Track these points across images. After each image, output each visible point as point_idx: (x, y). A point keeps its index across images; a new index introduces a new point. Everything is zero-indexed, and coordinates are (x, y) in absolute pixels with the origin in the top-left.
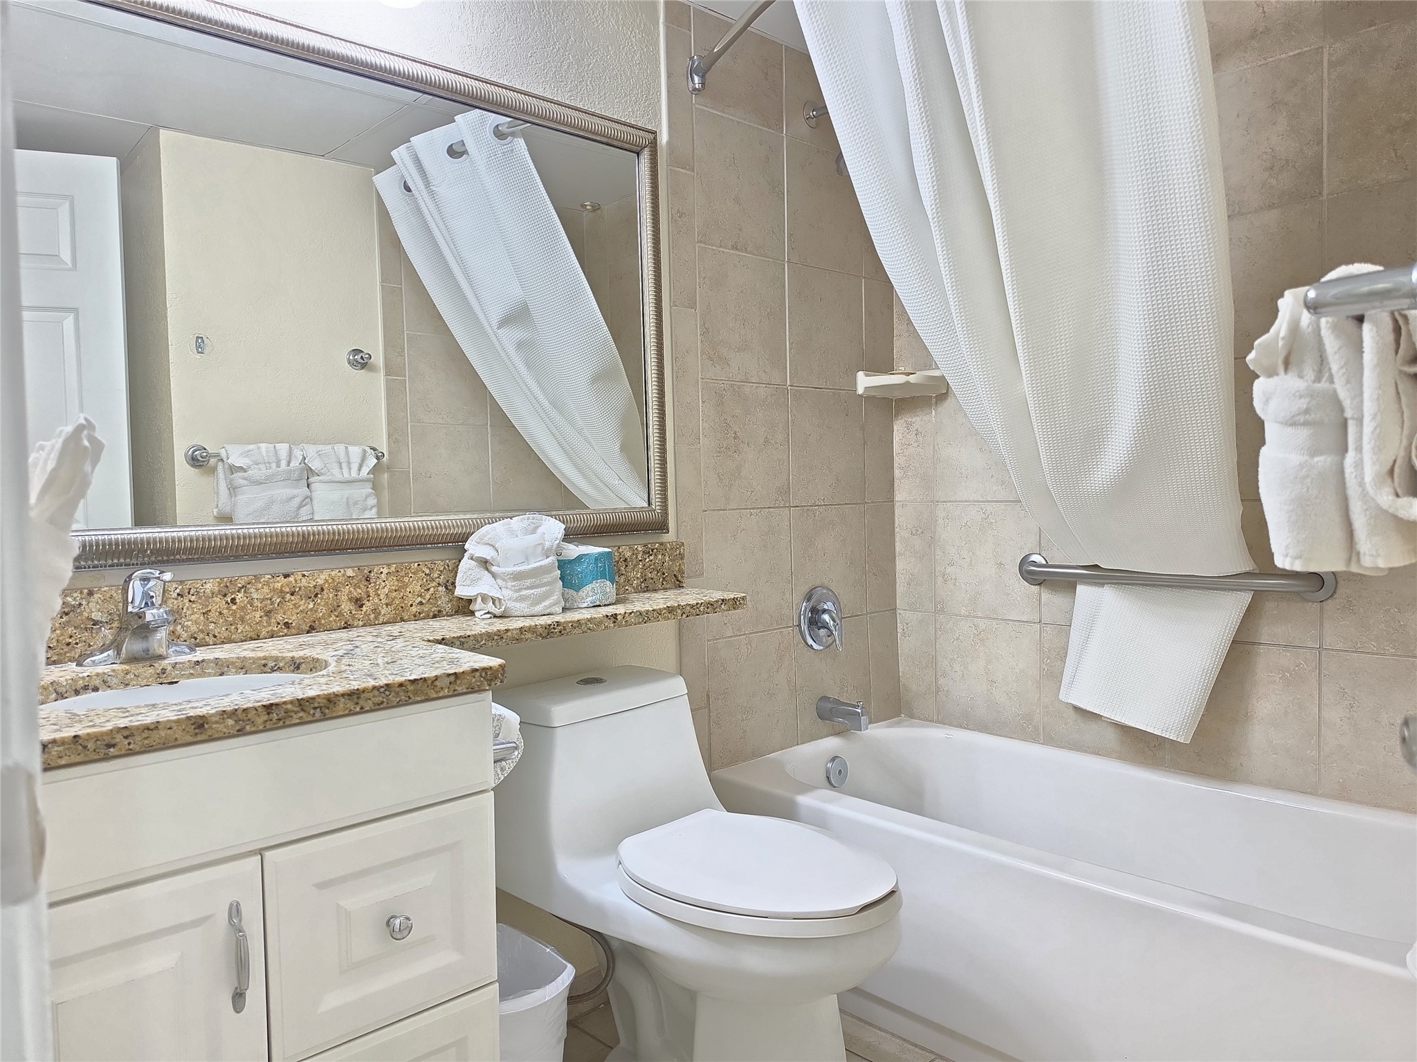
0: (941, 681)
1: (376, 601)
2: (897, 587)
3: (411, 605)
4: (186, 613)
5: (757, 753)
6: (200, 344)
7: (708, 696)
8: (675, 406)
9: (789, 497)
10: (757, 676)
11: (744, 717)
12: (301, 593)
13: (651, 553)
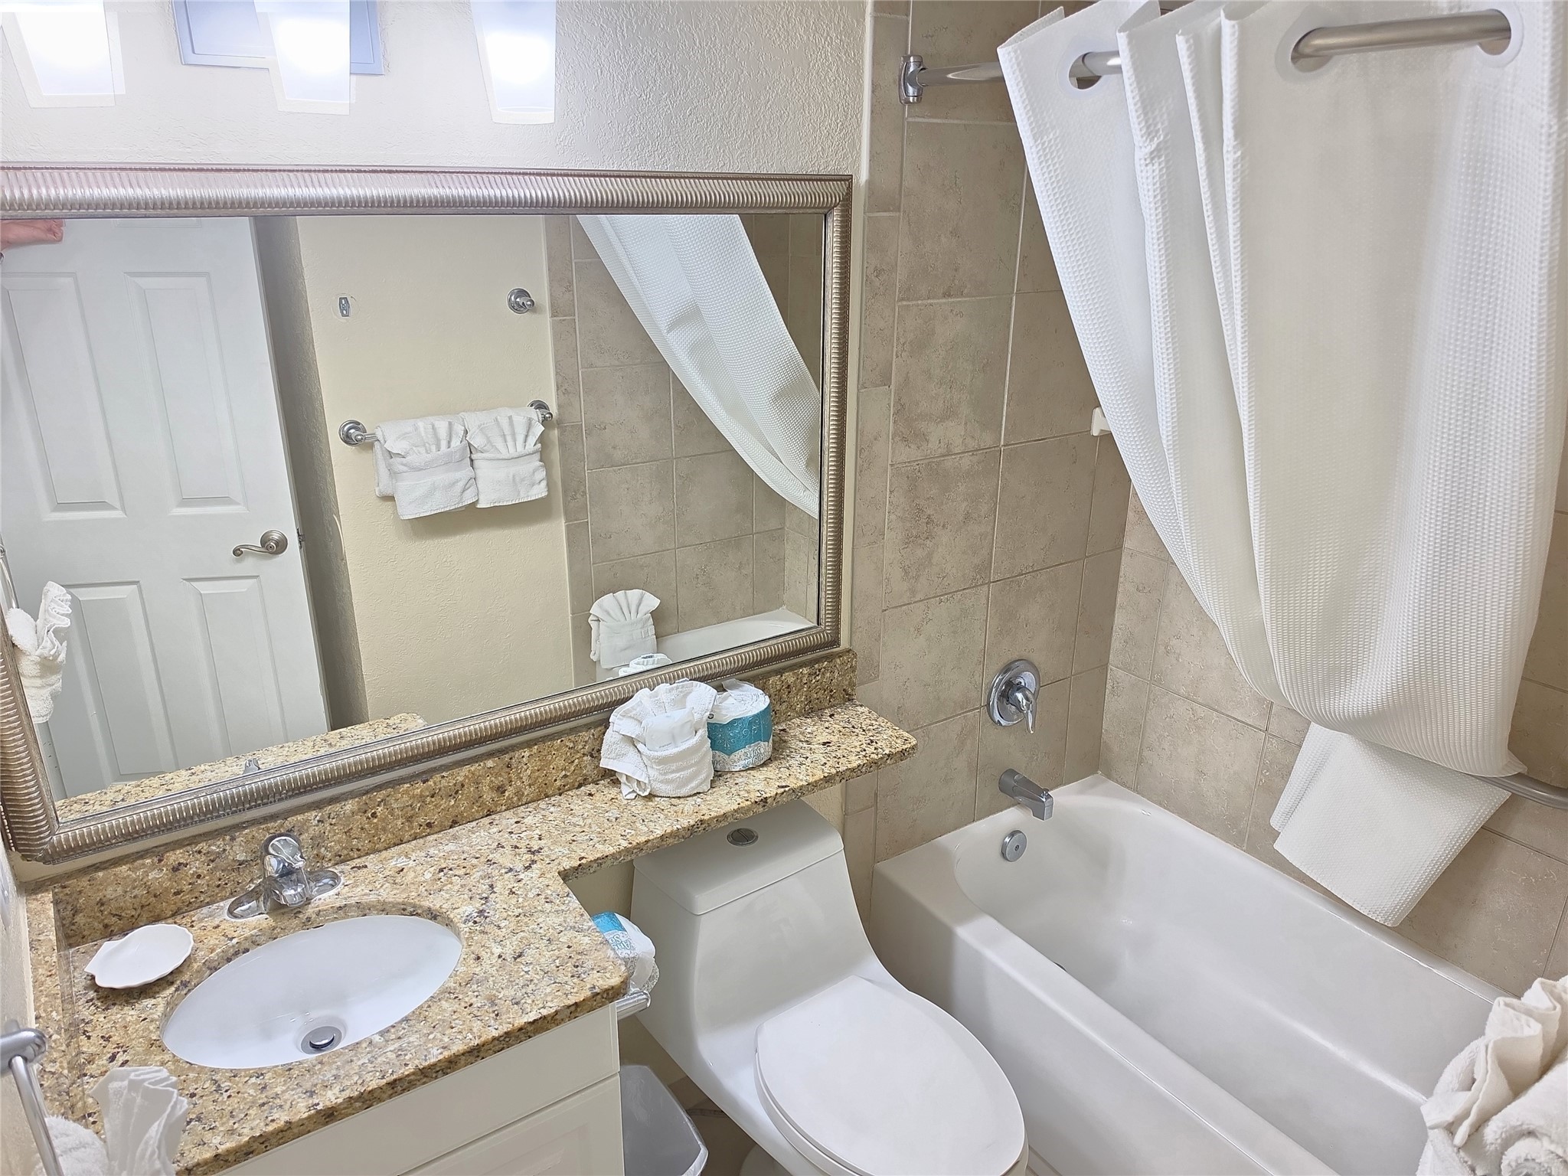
0: (1146, 753)
1: (518, 783)
2: (1113, 641)
3: (556, 780)
4: (328, 836)
5: (927, 838)
6: (344, 306)
7: (876, 794)
8: (857, 505)
9: (990, 572)
10: (933, 766)
11: (915, 807)
12: (441, 793)
13: (818, 673)
